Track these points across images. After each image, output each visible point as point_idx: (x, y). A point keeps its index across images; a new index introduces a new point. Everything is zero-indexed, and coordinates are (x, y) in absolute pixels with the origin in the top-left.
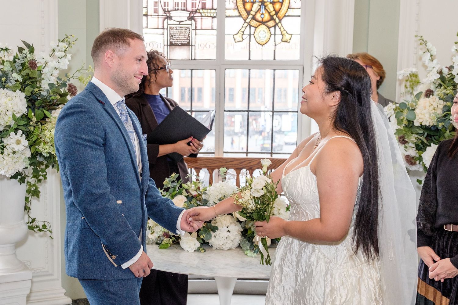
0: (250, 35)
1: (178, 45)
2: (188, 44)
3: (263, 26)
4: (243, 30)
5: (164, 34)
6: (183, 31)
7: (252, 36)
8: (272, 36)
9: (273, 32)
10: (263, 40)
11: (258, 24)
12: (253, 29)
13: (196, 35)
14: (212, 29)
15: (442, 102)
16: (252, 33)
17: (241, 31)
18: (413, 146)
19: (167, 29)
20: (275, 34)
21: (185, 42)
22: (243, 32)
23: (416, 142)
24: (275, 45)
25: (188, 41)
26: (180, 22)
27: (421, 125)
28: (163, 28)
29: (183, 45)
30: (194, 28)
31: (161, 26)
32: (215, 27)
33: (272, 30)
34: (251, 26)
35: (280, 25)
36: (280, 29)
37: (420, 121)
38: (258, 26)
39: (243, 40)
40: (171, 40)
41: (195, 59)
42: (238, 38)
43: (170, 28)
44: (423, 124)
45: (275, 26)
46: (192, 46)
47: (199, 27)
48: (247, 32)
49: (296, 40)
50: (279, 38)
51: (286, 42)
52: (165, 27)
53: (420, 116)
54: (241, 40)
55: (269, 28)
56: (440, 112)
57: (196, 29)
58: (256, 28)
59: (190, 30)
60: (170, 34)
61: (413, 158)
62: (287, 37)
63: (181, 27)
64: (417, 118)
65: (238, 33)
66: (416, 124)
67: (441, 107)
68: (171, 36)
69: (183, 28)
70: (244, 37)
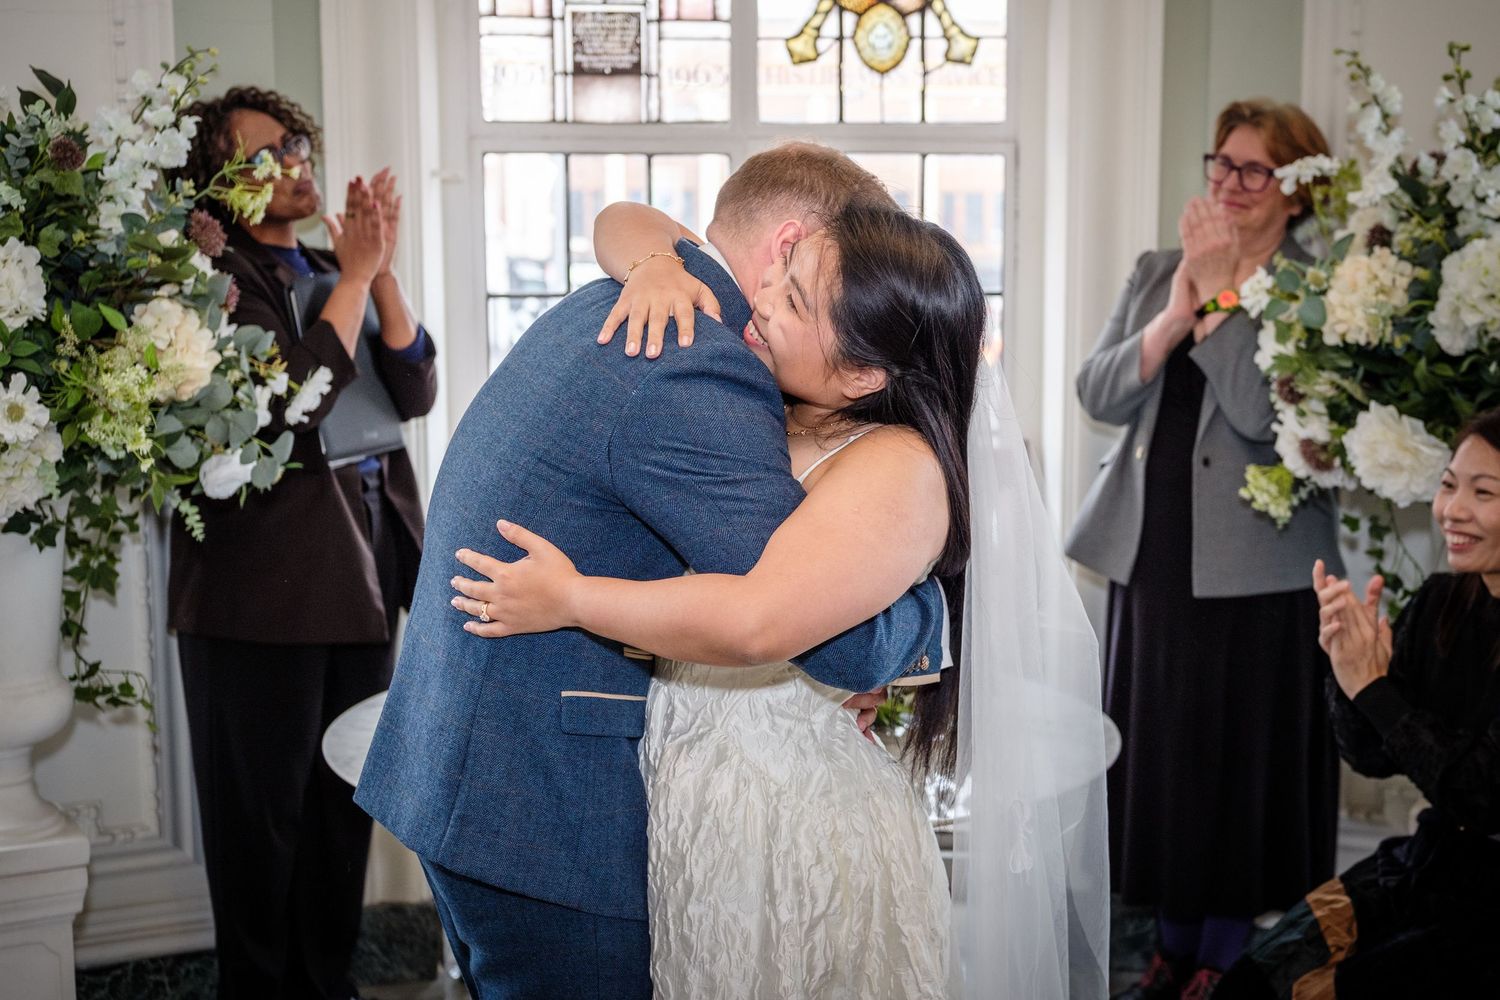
0: (841, 39)
1: (603, 74)
2: (635, 70)
3: (882, 8)
4: (816, 22)
5: (552, 36)
6: (618, 25)
7: (848, 44)
8: (916, 44)
9: (915, 29)
10: (885, 57)
12: (850, 18)
13: (660, 39)
14: (715, 19)
15: (1407, 267)
16: (848, 31)
17: (812, 25)
18: (1322, 408)
19: (563, 19)
20: (923, 37)
21: (626, 61)
22: (818, 29)
23: (1331, 398)
24: (925, 73)
25: (635, 59)
27: (1344, 342)
28: (551, 17)
29: (617, 72)
30: (654, 14)
31: (540, 9)
32: (723, 12)
33: (914, 21)
34: (841, 9)
35: (937, 4)
36: (939, 17)
37: (1341, 328)
38: (867, 9)
39: (818, 55)
40: (580, 58)
41: (659, 121)
42: (803, 47)
43: (574, 15)
44: (1350, 339)
45: (922, 9)
46: (649, 76)
47: (670, 12)
48: (831, 27)
49: (993, 55)
50: (936, 48)
51: (961, 61)
52: (557, 13)
53: (1340, 313)
54: (812, 56)
55: (903, 15)
56: (1400, 300)
57: (660, 20)
58: (860, 15)
59: (639, 24)
60: (574, 35)
61: (1324, 447)
62: (962, 46)
63: (609, 14)
64: (1331, 319)
65: (802, 32)
66: (1331, 339)
67: (1404, 282)
68: (578, 44)
69: (617, 17)
70: (822, 45)
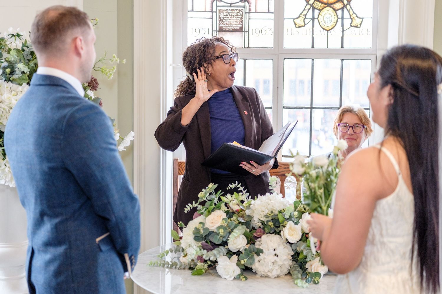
0: (313, 19)
1: (229, 31)
2: (241, 30)
3: (328, 8)
4: (305, 13)
5: (212, 18)
6: (235, 14)
7: (316, 20)
8: (340, 20)
9: (340, 16)
10: (330, 26)
11: (323, 5)
12: (316, 12)
13: (249, 19)
14: (269, 12)
16: (316, 16)
17: (303, 14)
19: (216, 12)
20: (343, 18)
21: (238, 27)
22: (306, 15)
24: (343, 31)
25: (241, 26)
26: (231, 4)
28: (212, 11)
29: (234, 30)
30: (247, 11)
31: (209, 9)
32: (272, 9)
33: (339, 13)
34: (314, 8)
35: (348, 7)
36: (349, 11)
38: (323, 8)
39: (305, 24)
40: (221, 25)
41: (248, 47)
42: (300, 22)
43: (219, 10)
45: (342, 9)
46: (245, 32)
47: (253, 10)
48: (310, 15)
49: (368, 25)
50: (347, 22)
51: (356, 27)
52: (214, 10)
54: (303, 24)
55: (336, 10)
57: (249, 13)
58: (320, 10)
59: (243, 13)
60: (220, 18)
62: (357, 22)
63: (232, 10)
65: (300, 16)
68: (221, 20)
69: (235, 11)
70: (307, 21)
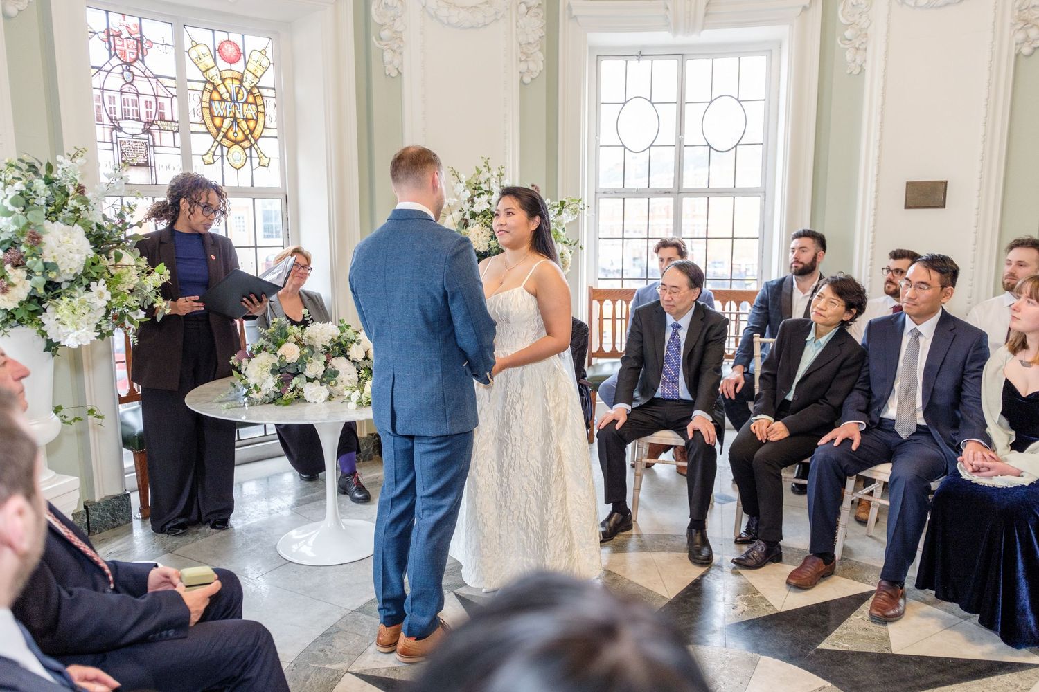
0: (222, 156)
1: (133, 165)
2: (146, 164)
3: (236, 146)
4: (213, 149)
5: (113, 150)
6: (138, 147)
7: (225, 158)
8: (249, 159)
9: (248, 155)
10: (239, 164)
11: (231, 143)
12: (225, 150)
13: (154, 153)
14: (175, 147)
16: (225, 154)
17: (212, 150)
19: (117, 143)
20: (251, 157)
21: (142, 161)
22: (214, 152)
24: (252, 170)
25: (146, 160)
26: (133, 135)
28: (112, 142)
29: (138, 165)
30: (151, 144)
31: (108, 139)
32: (178, 144)
33: (248, 151)
34: (222, 146)
35: (255, 146)
36: (256, 151)
38: (231, 146)
39: (214, 162)
40: (123, 159)
41: (156, 184)
42: (208, 158)
43: (121, 142)
45: (250, 148)
46: (151, 167)
47: (158, 143)
48: (218, 152)
49: (275, 164)
50: (256, 161)
51: (265, 166)
52: (115, 141)
54: (212, 162)
55: (244, 149)
57: (154, 146)
58: (229, 148)
59: (147, 147)
60: (121, 150)
62: (265, 161)
63: (135, 142)
65: (208, 153)
68: (123, 153)
69: (138, 144)
70: (215, 158)
